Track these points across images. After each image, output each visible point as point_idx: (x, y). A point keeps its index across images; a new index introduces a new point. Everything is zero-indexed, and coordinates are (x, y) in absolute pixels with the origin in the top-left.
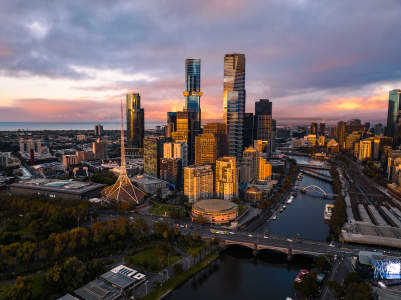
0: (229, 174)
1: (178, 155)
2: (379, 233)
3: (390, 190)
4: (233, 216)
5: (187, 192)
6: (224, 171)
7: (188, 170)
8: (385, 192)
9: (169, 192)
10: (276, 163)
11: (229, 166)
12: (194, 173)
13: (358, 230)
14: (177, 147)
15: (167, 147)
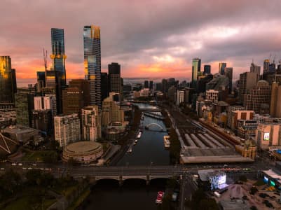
0: (93, 120)
1: (48, 106)
2: (203, 154)
3: (201, 122)
4: (99, 155)
5: (58, 138)
6: (89, 117)
7: (58, 119)
8: (198, 123)
9: (41, 139)
10: (126, 109)
11: (93, 113)
12: (63, 121)
13: (190, 153)
14: (47, 99)
15: (37, 100)
